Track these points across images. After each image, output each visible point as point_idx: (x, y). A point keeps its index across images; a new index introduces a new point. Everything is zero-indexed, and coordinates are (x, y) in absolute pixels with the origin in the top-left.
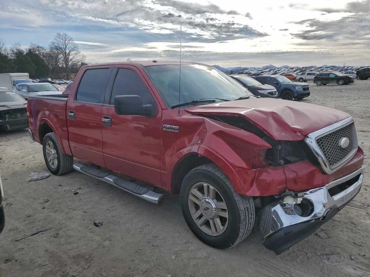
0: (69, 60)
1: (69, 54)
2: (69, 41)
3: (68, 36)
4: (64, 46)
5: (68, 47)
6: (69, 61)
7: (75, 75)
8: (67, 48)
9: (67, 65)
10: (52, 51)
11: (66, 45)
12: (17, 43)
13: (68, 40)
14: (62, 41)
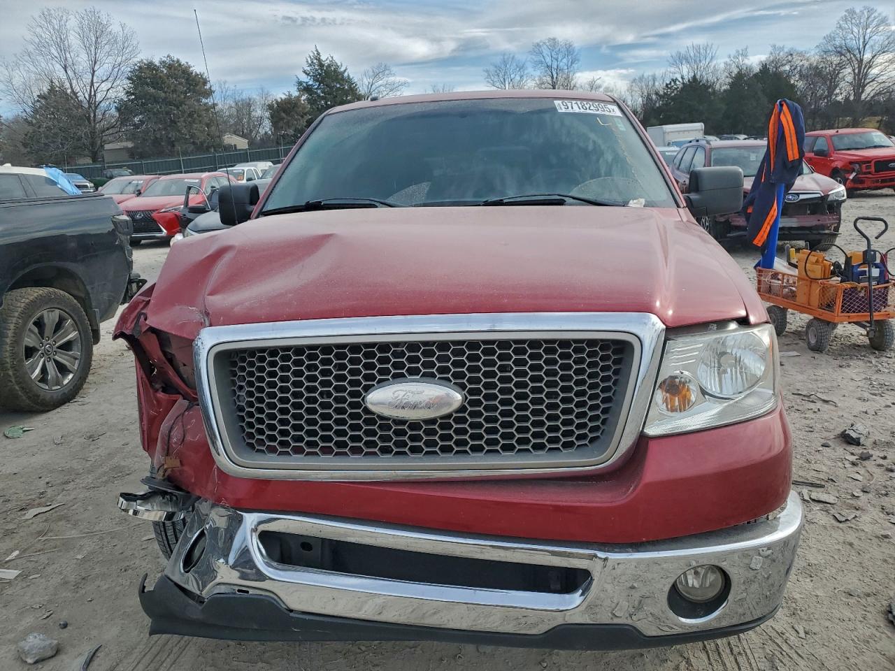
0: (868, 81)
1: (870, 65)
2: (878, 26)
3: (876, 14)
4: (861, 41)
5: (871, 43)
6: (869, 83)
7: (878, 122)
8: (867, 46)
9: (858, 95)
10: (823, 60)
11: (867, 38)
12: (741, 52)
13: (875, 23)
14: (855, 30)
